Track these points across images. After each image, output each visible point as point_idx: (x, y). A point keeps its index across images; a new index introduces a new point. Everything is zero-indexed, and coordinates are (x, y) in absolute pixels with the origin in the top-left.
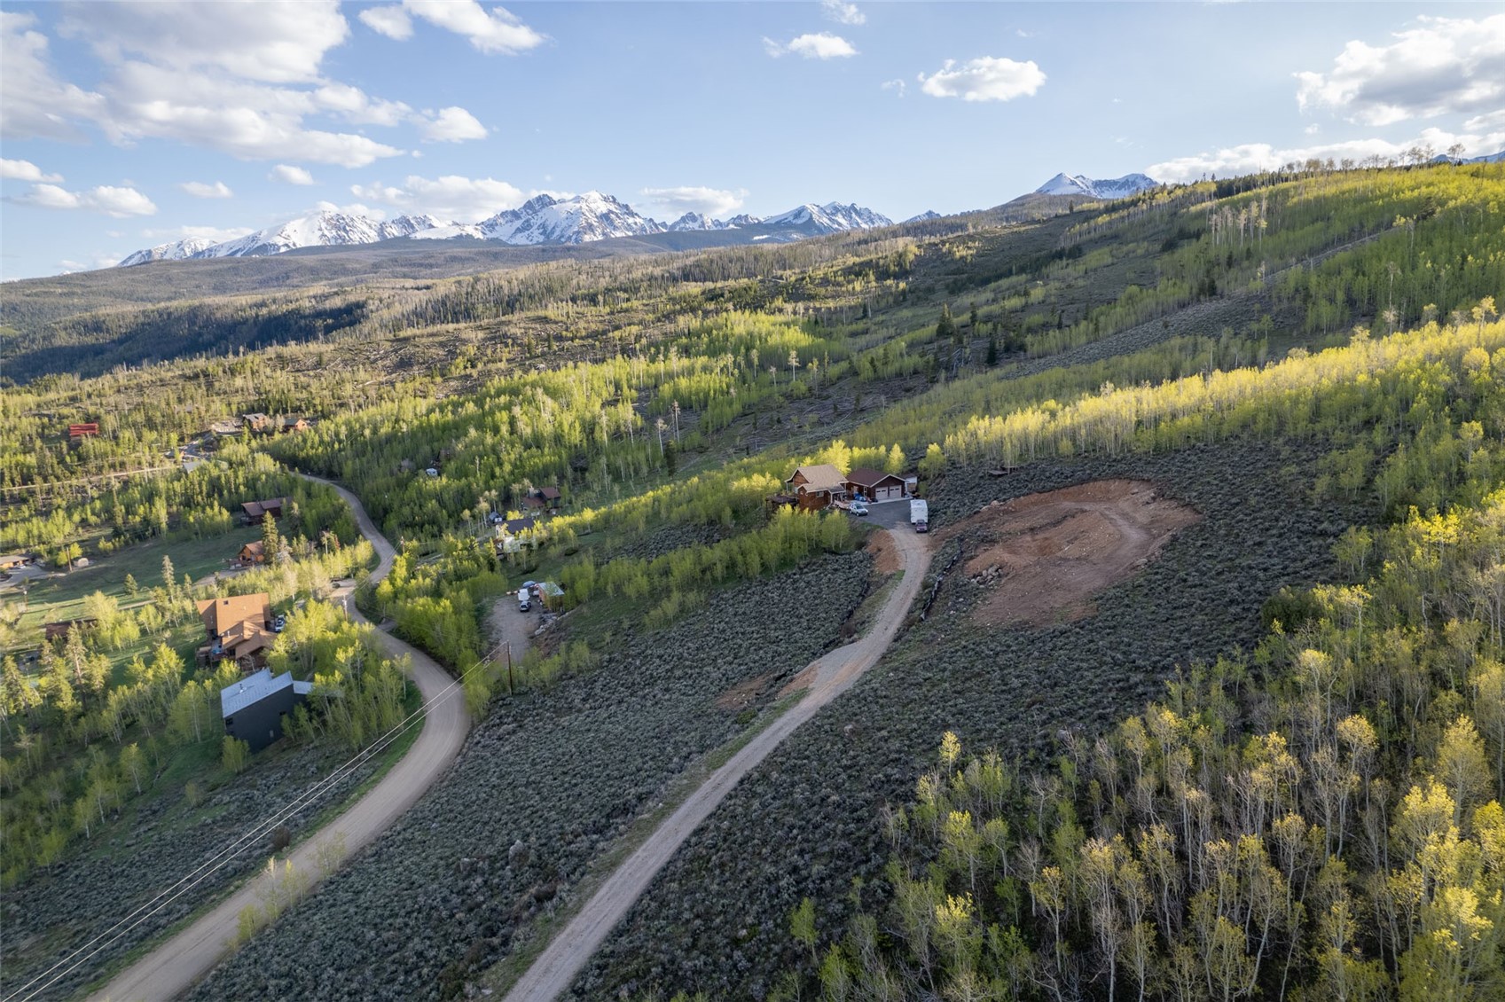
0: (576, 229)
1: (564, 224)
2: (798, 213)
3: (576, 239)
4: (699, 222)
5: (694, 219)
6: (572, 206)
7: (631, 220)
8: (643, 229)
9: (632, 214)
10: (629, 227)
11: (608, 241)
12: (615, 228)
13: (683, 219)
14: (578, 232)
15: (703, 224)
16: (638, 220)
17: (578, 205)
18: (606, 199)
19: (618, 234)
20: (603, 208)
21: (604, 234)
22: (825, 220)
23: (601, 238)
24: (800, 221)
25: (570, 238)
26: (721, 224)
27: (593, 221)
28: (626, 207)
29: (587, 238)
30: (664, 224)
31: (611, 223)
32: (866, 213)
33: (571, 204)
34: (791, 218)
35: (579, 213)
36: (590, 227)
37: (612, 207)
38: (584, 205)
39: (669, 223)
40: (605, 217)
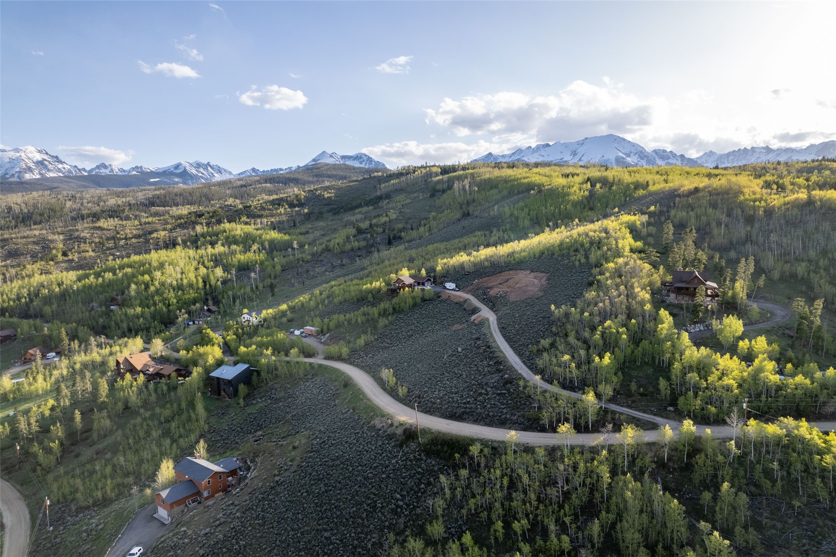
0: (18, 170)
1: (8, 166)
2: (177, 166)
3: (19, 177)
4: (109, 169)
5: (105, 167)
6: (13, 155)
7: (60, 166)
8: (70, 171)
9: (61, 162)
10: (59, 170)
11: (44, 178)
12: (49, 170)
13: (98, 167)
14: (20, 172)
15: (112, 171)
16: (65, 166)
17: (18, 154)
18: (40, 152)
19: (51, 175)
20: (38, 157)
21: (40, 174)
22: (194, 171)
23: (38, 176)
24: (178, 171)
25: (13, 175)
26: (124, 171)
27: (31, 165)
28: (57, 157)
29: (28, 176)
30: (84, 170)
31: (46, 167)
32: (217, 168)
33: (12, 153)
34: (172, 169)
35: (19, 159)
36: (29, 169)
37: (46, 157)
38: (23, 154)
39: (88, 169)
40: (40, 163)
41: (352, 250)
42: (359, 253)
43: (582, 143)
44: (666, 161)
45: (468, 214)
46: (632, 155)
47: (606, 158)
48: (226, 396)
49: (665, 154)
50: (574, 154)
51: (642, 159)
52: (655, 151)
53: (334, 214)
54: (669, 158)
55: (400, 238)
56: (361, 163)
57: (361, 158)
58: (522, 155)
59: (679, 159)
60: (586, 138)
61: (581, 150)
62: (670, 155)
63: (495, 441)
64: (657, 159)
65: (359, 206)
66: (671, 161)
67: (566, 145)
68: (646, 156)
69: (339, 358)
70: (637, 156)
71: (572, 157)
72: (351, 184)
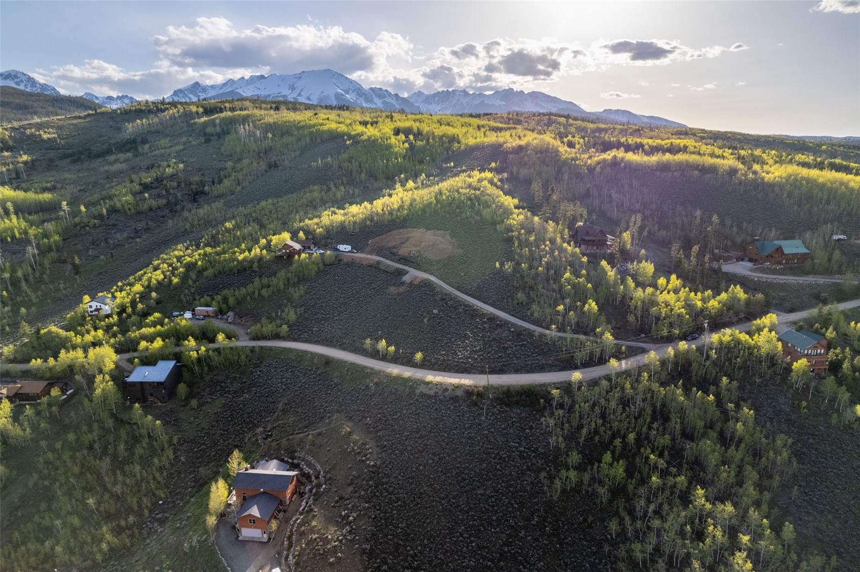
41: (151, 209)
42: (161, 214)
43: (300, 76)
44: (383, 100)
45: (276, 166)
46: (350, 92)
47: (325, 94)
48: (156, 400)
49: (381, 92)
50: (293, 88)
51: (360, 97)
52: (371, 89)
53: (74, 162)
54: (385, 97)
55: (203, 193)
56: (17, 84)
57: (16, 77)
58: (235, 86)
59: (395, 98)
60: (303, 72)
61: (300, 84)
62: (385, 93)
63: (558, 383)
64: (374, 97)
65: (109, 152)
66: (387, 100)
67: (283, 78)
68: (364, 94)
69: (277, 336)
70: (355, 93)
71: (290, 91)
72: (74, 122)
